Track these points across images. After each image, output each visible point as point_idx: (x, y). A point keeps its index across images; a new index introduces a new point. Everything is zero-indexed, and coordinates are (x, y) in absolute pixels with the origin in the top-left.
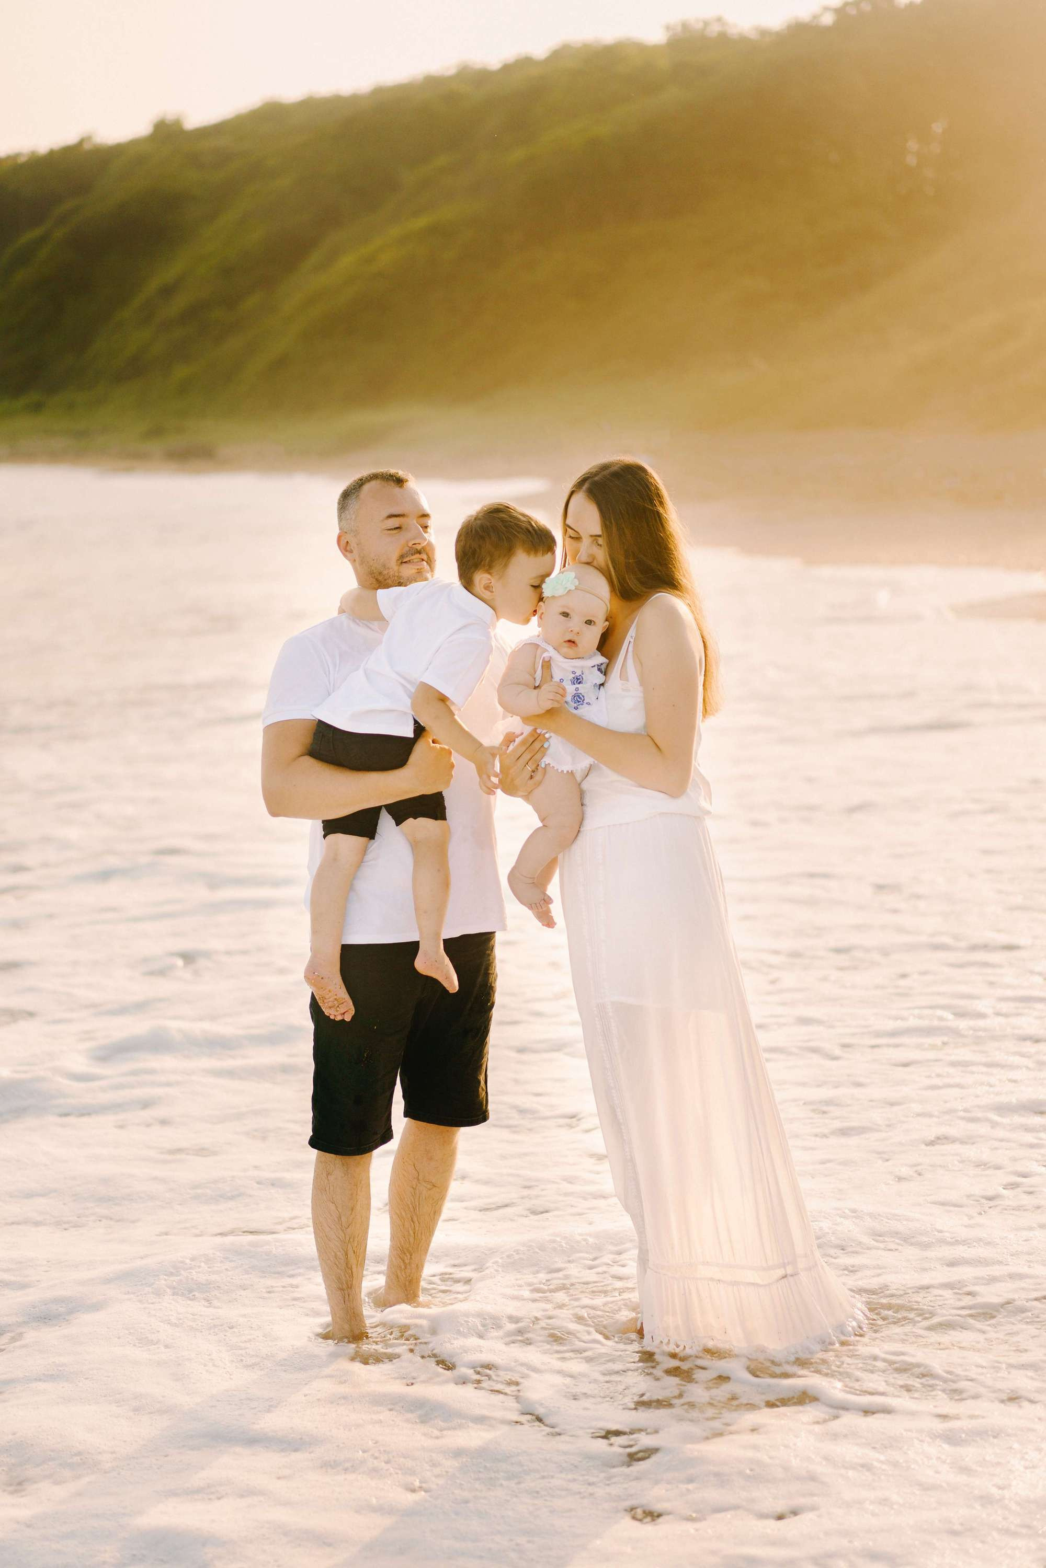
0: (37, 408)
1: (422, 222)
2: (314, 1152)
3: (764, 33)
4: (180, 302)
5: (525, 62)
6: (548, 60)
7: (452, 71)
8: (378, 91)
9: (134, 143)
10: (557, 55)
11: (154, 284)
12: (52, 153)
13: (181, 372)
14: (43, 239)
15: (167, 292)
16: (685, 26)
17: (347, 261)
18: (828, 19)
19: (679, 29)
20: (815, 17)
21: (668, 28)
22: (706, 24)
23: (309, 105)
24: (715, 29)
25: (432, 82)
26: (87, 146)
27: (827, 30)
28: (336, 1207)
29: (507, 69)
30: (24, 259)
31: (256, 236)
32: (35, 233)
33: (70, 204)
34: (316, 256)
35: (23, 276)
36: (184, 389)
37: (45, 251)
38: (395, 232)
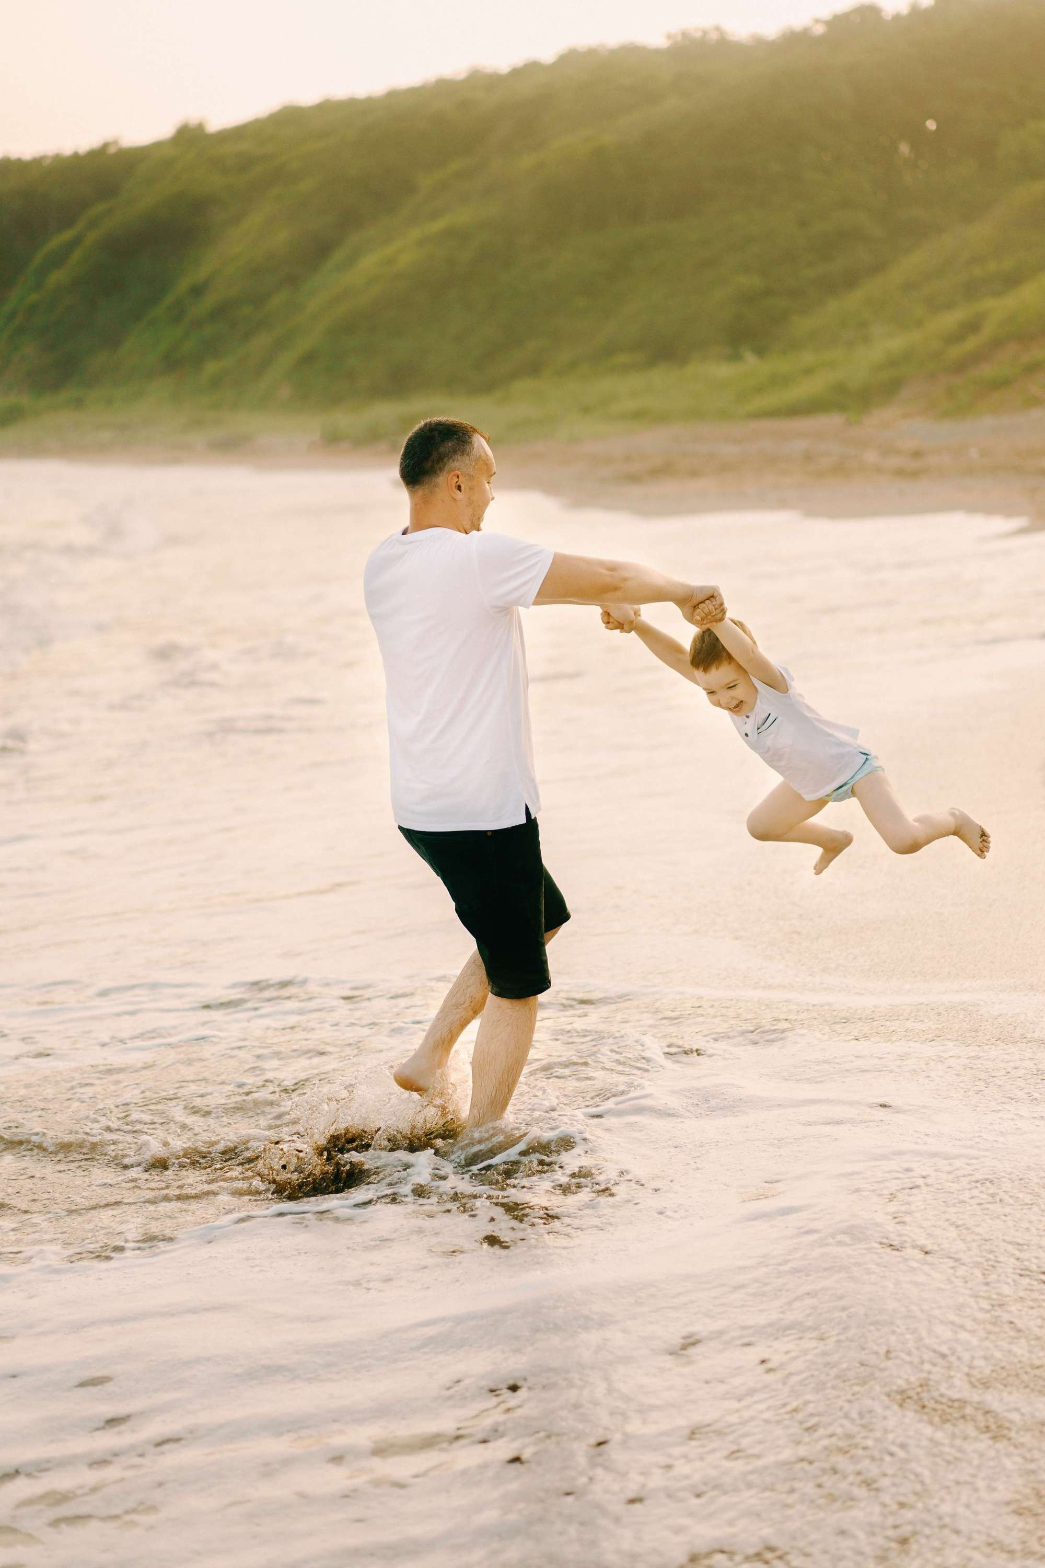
0: (79, 404)
3: (760, 41)
4: (209, 301)
5: (532, 67)
7: (462, 75)
8: (392, 95)
9: (158, 145)
10: (564, 59)
11: (183, 285)
12: (76, 156)
13: (211, 367)
14: (76, 242)
15: (197, 291)
17: (369, 263)
18: (819, 30)
19: (679, 38)
20: (808, 28)
21: (669, 37)
22: (705, 33)
24: (714, 36)
25: (443, 87)
26: (112, 150)
27: (820, 40)
29: (516, 73)
30: (57, 260)
31: (282, 237)
32: (67, 235)
33: (100, 207)
34: (338, 256)
35: (58, 277)
36: (216, 383)
37: (77, 255)
38: (415, 234)
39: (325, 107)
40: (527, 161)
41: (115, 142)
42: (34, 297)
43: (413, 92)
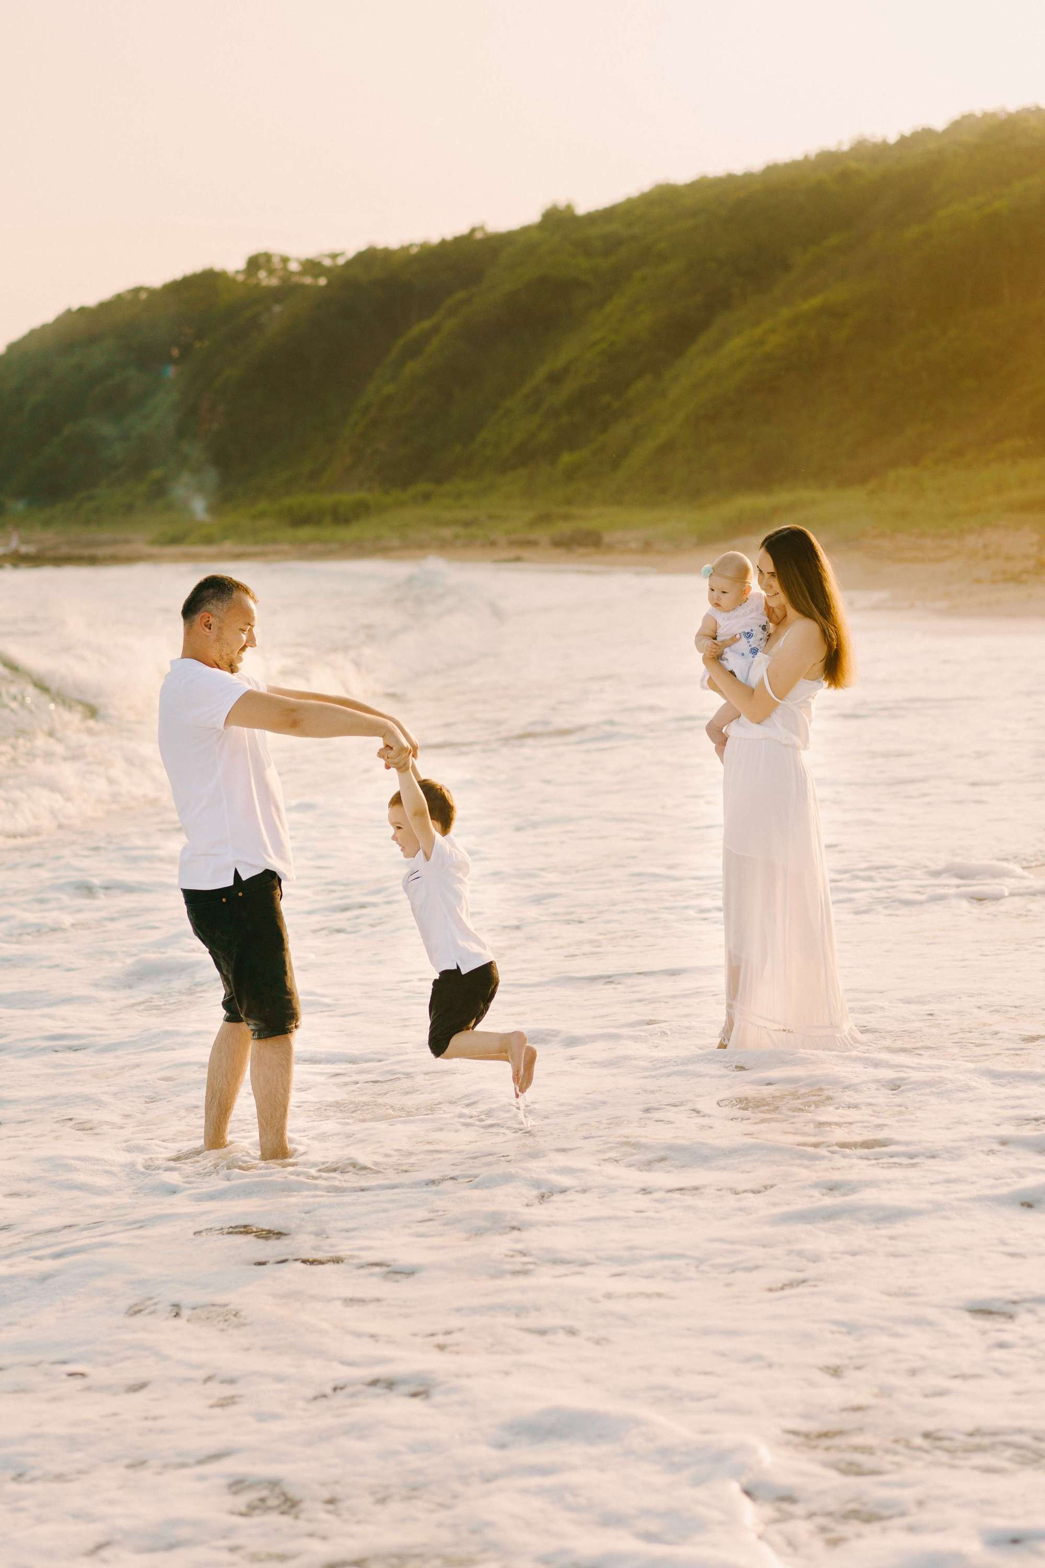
1: (815, 301)
4: (568, 389)
5: (926, 134)
6: (947, 132)
8: (771, 170)
9: (525, 230)
10: (956, 125)
11: (541, 373)
12: (443, 243)
13: (566, 458)
14: (436, 329)
15: (555, 379)
17: (735, 345)
23: (700, 186)
25: (827, 159)
26: (479, 235)
29: (904, 142)
30: (414, 350)
31: (646, 319)
32: (426, 324)
33: (461, 295)
34: (704, 340)
35: (413, 367)
36: (570, 475)
37: (435, 342)
38: (785, 313)
39: (700, 185)
40: (913, 232)
41: (482, 228)
42: (389, 389)
43: (795, 165)
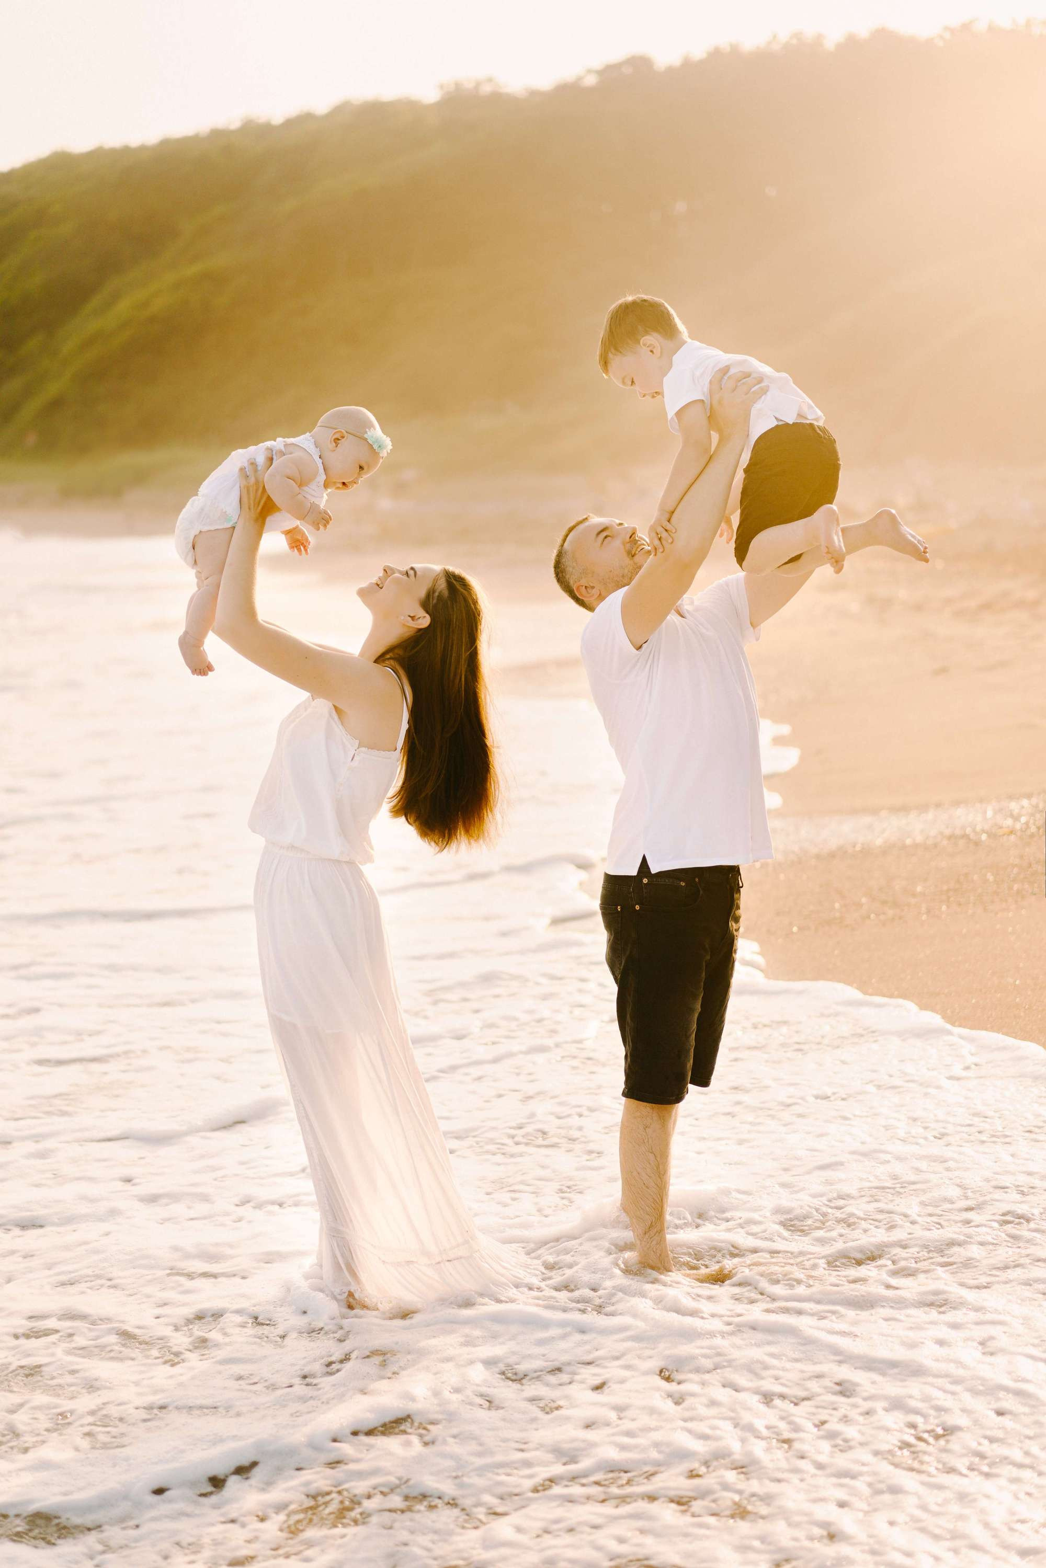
2: (624, 1098)
3: (534, 93)
5: (306, 118)
7: (235, 125)
8: (165, 143)
16: (458, 85)
18: (591, 81)
19: (452, 88)
20: (580, 79)
21: (442, 87)
22: (478, 84)
23: (98, 155)
24: (486, 89)
27: (591, 90)
28: (655, 1156)
29: (289, 124)
31: (39, 278)
38: (169, 278)
39: (95, 155)
